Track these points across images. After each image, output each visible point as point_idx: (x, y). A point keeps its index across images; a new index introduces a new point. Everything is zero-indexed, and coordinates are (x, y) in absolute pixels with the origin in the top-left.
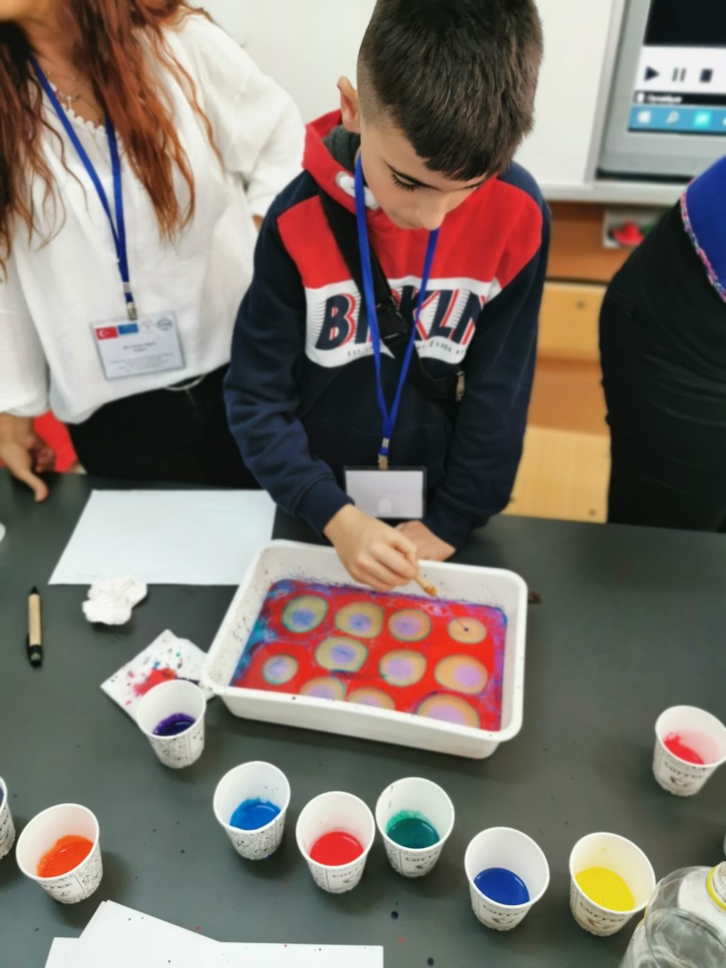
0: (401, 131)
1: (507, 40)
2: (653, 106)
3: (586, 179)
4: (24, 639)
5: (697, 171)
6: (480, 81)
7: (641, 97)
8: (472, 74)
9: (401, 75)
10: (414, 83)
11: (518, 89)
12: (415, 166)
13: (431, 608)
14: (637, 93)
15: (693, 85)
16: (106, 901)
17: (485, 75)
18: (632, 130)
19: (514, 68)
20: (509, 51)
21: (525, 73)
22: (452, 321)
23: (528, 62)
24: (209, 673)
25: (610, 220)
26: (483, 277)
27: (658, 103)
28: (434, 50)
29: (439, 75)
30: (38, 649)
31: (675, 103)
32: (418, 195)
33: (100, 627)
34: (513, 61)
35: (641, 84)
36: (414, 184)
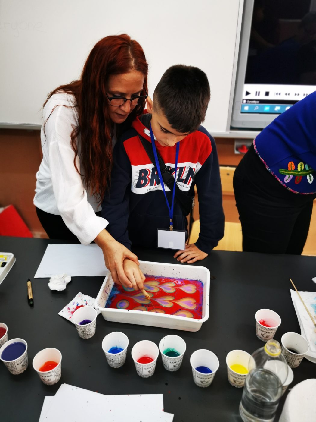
0: (165, 116)
1: (199, 95)
2: (249, 104)
3: (227, 130)
4: (27, 296)
5: (264, 127)
6: (190, 105)
7: (245, 101)
8: (188, 103)
9: (167, 100)
10: (170, 103)
11: (201, 109)
12: (168, 127)
13: (177, 282)
14: (243, 100)
15: (263, 97)
16: (63, 384)
17: (191, 103)
18: (242, 113)
19: (200, 103)
20: (200, 98)
21: (203, 104)
22: (184, 177)
23: (205, 101)
24: (98, 304)
25: (236, 144)
26: (194, 162)
27: (251, 103)
28: (177, 94)
29: (178, 102)
30: (32, 300)
31: (257, 103)
32: (168, 135)
33: (55, 292)
34: (200, 101)
35: (245, 97)
36: (167, 132)
